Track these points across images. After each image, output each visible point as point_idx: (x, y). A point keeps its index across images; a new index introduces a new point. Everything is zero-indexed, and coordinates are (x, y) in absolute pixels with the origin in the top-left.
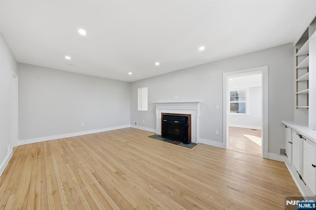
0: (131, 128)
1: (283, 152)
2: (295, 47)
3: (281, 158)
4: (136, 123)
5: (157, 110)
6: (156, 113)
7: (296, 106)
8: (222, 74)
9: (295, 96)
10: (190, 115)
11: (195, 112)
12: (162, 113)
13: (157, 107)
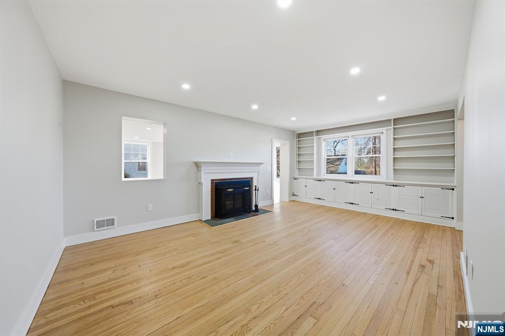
2: (295, 135)
3: (294, 198)
5: (203, 175)
6: (203, 181)
7: (296, 167)
9: (296, 161)
10: (252, 178)
11: (257, 173)
12: (212, 180)
13: (204, 169)
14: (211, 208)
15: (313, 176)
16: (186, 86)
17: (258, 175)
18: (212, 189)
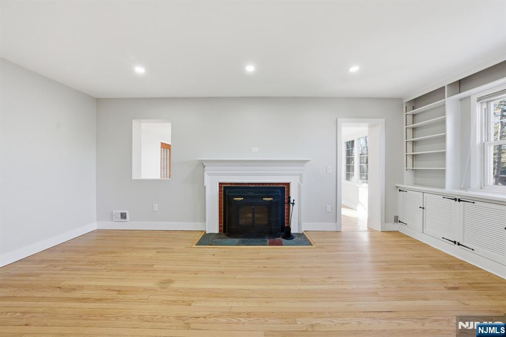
0: (98, 231)
1: (397, 220)
2: (404, 104)
3: (396, 227)
4: (123, 216)
5: (207, 177)
6: (206, 184)
7: (405, 168)
8: (337, 119)
9: (405, 156)
10: (288, 184)
11: (298, 177)
12: (220, 184)
13: (208, 169)
14: (220, 219)
15: (444, 187)
16: (140, 70)
17: (301, 180)
18: (220, 195)
